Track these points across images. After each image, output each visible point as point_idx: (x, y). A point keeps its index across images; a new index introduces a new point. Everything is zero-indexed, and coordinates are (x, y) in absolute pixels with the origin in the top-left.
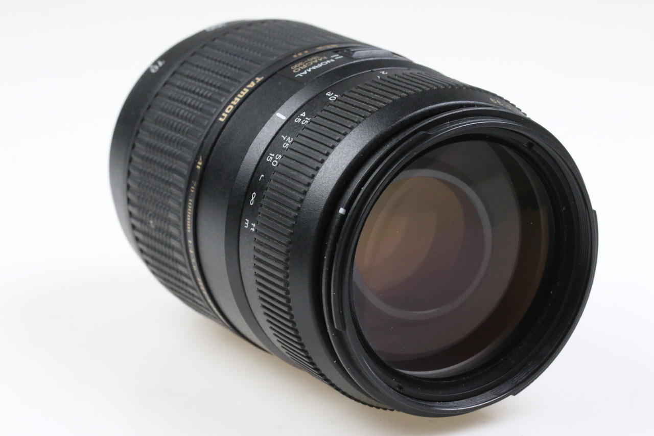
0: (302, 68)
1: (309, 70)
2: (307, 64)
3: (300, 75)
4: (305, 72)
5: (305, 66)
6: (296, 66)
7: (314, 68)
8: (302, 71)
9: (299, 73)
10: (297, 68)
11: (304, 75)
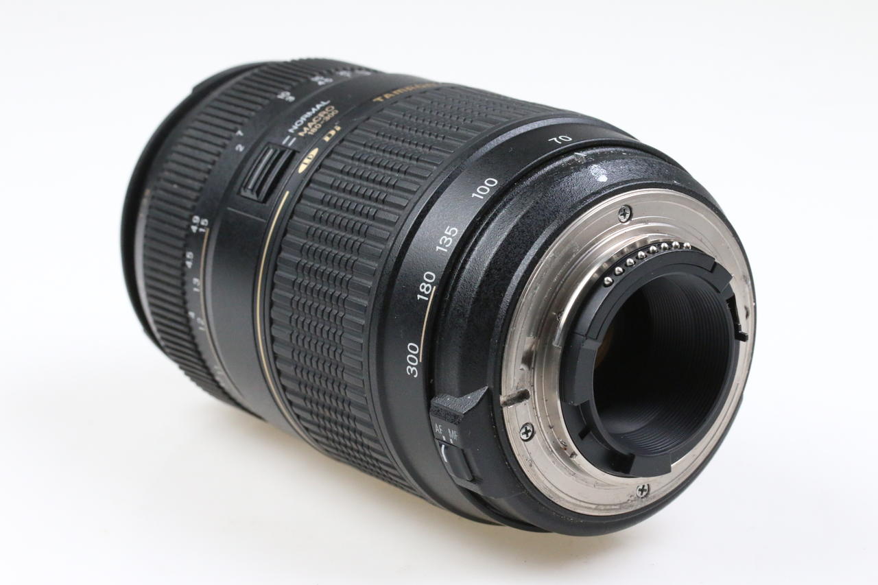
0: (324, 113)
1: (314, 110)
2: (320, 119)
3: (324, 104)
4: (318, 106)
5: (321, 115)
6: (333, 114)
7: (309, 114)
8: (323, 109)
9: (326, 106)
10: (330, 112)
11: (319, 103)
